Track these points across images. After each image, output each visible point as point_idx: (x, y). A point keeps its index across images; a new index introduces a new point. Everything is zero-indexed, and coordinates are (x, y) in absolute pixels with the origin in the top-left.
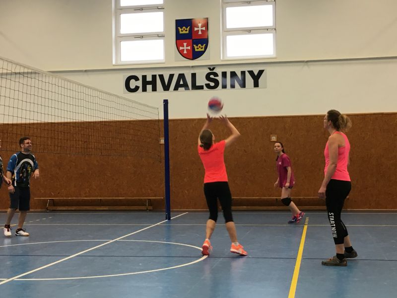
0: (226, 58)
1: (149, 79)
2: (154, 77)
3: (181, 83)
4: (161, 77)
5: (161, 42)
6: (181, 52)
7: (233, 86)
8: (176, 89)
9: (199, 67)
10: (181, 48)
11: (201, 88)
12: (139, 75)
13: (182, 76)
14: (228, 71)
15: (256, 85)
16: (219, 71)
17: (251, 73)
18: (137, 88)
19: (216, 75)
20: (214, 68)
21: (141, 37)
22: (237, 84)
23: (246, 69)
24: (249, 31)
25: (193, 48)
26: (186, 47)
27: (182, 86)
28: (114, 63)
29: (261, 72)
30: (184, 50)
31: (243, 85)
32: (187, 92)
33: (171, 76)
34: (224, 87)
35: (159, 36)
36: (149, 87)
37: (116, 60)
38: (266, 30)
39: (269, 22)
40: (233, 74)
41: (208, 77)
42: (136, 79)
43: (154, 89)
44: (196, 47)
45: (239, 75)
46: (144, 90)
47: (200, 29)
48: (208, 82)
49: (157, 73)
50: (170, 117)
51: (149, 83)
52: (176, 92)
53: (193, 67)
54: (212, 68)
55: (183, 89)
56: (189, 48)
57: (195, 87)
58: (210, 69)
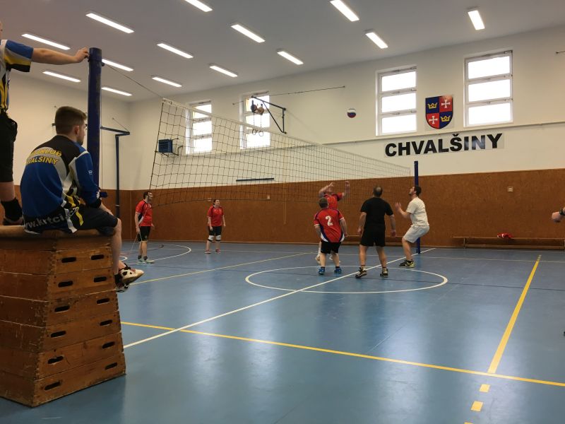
0: (468, 126)
1: (404, 145)
2: (408, 144)
3: (430, 147)
4: (414, 144)
5: (414, 117)
6: (430, 124)
7: (474, 148)
8: (426, 152)
9: (446, 134)
10: (430, 120)
11: (447, 150)
12: (397, 143)
13: (430, 142)
14: (470, 136)
15: (495, 146)
16: (462, 136)
17: (490, 137)
18: (395, 153)
19: (459, 140)
20: (457, 135)
21: (398, 113)
22: (477, 147)
23: (486, 134)
24: (489, 102)
25: (440, 120)
26: (434, 119)
27: (430, 150)
28: (377, 135)
29: (499, 136)
30: (432, 122)
31: (483, 147)
32: (435, 154)
33: (422, 143)
34: (466, 149)
35: (412, 112)
36: (404, 152)
37: (379, 132)
38: (504, 100)
39: (507, 94)
40: (474, 138)
41: (452, 142)
42: (394, 146)
43: (408, 153)
44: (442, 119)
45: (479, 138)
46: (400, 154)
47: (446, 104)
48: (452, 146)
49: (410, 141)
50: (420, 174)
51: (404, 149)
52: (426, 155)
53: (439, 134)
54: (456, 135)
55: (432, 152)
56: (437, 119)
57: (441, 150)
58: (454, 135)
